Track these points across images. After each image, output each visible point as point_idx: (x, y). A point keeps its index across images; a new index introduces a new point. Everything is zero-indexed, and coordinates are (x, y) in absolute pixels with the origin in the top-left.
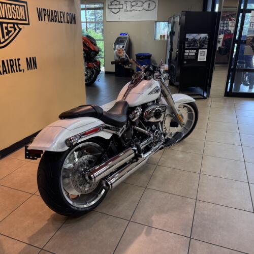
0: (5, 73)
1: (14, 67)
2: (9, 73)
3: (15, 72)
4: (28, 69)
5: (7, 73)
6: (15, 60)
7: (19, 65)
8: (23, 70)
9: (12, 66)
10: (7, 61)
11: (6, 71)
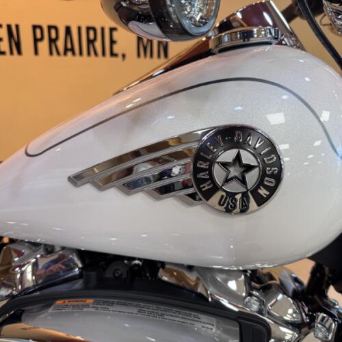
0: (69, 54)
1: (98, 44)
2: (81, 53)
3: (96, 54)
4: (139, 55)
5: (74, 54)
6: (103, 29)
7: (112, 42)
8: (124, 56)
9: (91, 42)
10: (79, 29)
11: (72, 50)
